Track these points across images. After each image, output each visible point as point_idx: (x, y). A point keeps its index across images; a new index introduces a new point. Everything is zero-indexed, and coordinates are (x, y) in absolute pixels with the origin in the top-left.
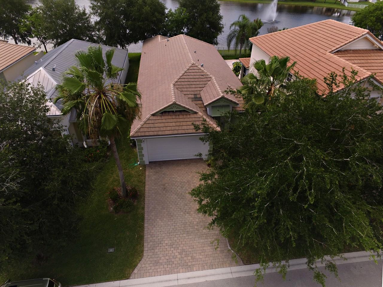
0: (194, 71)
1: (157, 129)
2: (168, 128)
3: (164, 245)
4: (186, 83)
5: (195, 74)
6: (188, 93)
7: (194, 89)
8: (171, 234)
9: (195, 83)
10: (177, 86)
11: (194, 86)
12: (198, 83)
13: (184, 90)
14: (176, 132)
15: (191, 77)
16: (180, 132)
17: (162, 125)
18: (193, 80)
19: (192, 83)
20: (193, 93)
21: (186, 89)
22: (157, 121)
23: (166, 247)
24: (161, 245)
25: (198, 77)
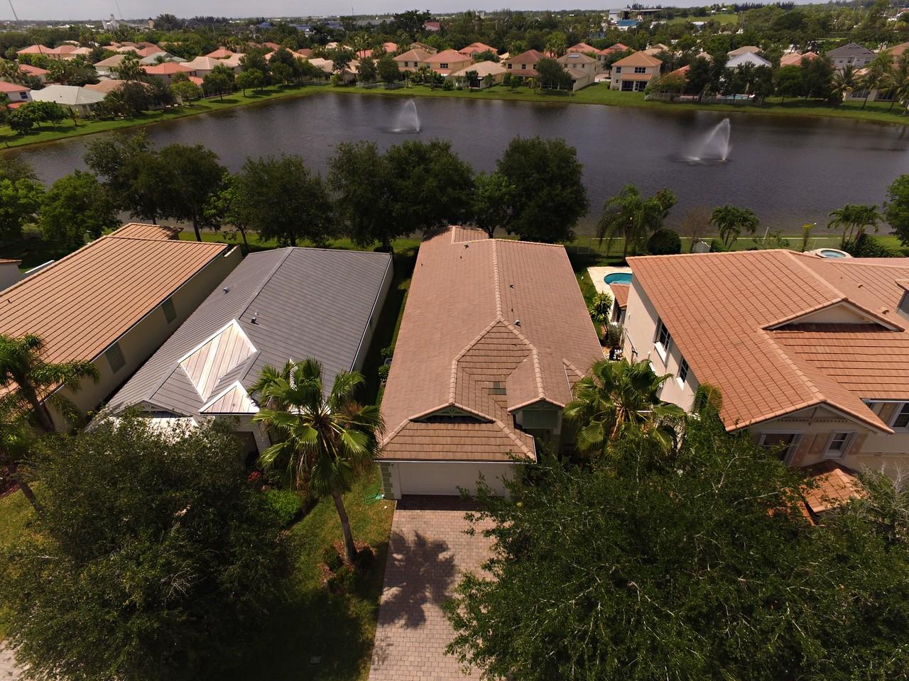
0: (498, 335)
1: (417, 448)
2: (438, 448)
3: (407, 663)
4: (481, 359)
5: (501, 341)
6: (484, 378)
7: (495, 372)
8: (422, 645)
9: (498, 359)
10: (464, 365)
11: (495, 365)
12: (504, 359)
13: (475, 371)
14: (450, 456)
15: (492, 347)
16: (458, 456)
17: (427, 440)
18: (495, 353)
19: (493, 359)
20: (492, 378)
21: (479, 371)
22: (419, 433)
23: (410, 668)
24: (402, 663)
25: (505, 347)
